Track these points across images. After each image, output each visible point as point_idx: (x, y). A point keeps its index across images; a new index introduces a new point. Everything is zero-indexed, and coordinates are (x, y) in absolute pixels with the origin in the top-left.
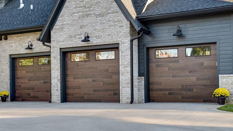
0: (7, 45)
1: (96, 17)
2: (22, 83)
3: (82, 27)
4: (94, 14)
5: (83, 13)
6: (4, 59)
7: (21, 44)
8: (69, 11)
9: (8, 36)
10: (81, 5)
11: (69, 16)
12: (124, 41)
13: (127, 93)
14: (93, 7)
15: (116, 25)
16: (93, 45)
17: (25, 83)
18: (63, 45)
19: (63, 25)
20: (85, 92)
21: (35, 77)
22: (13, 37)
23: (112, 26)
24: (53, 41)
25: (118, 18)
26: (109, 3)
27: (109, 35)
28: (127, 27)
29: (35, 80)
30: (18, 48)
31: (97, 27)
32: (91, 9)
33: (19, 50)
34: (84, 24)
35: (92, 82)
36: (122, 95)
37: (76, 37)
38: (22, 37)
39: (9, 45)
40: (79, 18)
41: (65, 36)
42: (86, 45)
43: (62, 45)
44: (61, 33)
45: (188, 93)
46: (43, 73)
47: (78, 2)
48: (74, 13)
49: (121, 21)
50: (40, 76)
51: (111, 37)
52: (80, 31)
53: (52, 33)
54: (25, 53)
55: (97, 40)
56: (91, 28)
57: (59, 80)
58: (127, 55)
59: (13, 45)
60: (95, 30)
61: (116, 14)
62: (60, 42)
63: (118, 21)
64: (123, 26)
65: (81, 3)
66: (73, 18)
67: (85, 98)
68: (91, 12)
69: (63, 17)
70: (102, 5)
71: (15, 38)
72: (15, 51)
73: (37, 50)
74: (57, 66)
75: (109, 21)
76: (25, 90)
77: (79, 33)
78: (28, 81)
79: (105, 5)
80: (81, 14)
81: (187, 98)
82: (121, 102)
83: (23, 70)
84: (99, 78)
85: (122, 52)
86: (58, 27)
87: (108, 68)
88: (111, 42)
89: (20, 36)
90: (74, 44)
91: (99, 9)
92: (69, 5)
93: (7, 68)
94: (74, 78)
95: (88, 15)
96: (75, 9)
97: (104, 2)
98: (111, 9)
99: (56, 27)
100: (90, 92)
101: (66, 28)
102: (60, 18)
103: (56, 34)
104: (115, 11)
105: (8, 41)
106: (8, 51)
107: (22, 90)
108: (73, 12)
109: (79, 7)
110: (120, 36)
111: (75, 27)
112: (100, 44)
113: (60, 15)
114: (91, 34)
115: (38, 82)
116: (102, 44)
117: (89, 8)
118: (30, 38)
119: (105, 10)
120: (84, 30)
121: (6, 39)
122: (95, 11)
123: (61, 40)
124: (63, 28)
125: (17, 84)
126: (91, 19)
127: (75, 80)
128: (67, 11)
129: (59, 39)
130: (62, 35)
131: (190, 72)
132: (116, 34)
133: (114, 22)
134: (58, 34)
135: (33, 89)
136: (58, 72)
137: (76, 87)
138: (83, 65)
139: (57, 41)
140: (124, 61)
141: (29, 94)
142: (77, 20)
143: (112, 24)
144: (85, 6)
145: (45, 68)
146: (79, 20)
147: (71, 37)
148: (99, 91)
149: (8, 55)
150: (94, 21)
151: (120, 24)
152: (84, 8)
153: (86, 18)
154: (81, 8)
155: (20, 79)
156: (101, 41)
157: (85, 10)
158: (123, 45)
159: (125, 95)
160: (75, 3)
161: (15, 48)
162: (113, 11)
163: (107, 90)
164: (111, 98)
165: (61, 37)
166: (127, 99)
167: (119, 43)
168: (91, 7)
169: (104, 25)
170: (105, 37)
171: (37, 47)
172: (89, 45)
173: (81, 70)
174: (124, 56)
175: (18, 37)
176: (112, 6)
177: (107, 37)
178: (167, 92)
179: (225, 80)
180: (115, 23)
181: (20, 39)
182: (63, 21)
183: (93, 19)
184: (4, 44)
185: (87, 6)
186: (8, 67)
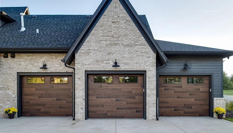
0: (15, 63)
1: (124, 47)
2: (30, 99)
3: (110, 53)
4: (123, 44)
5: (111, 42)
6: (11, 76)
7: (33, 63)
8: (95, 38)
9: (16, 54)
10: (109, 35)
11: (96, 43)
12: (151, 69)
13: (153, 111)
14: (122, 38)
15: (143, 56)
16: (121, 70)
17: (35, 100)
18: (89, 67)
19: (89, 50)
20: (108, 110)
21: (46, 94)
22: (21, 56)
23: (140, 56)
24: (78, 63)
25: (145, 50)
26: (137, 36)
27: (137, 63)
28: (153, 58)
29: (46, 97)
30: (29, 67)
31: (125, 56)
32: (120, 39)
33: (29, 68)
34: (112, 52)
35: (115, 101)
36: (149, 113)
37: (103, 62)
38: (33, 57)
39: (17, 63)
40: (107, 45)
41: (91, 60)
42: (114, 70)
43: (87, 68)
44: (87, 57)
45: (189, 109)
46: (56, 91)
47: (106, 31)
48: (101, 41)
49: (148, 53)
50: (52, 94)
51: (138, 64)
52: (107, 57)
53: (77, 56)
54: (37, 72)
55: (125, 66)
56: (119, 56)
57: (84, 99)
58: (154, 81)
59: (22, 63)
60: (123, 57)
61: (143, 46)
62: (86, 65)
63: (146, 52)
64: (150, 57)
65: (109, 33)
66: (100, 45)
67: (108, 115)
68: (119, 42)
69: (89, 43)
70: (130, 38)
71: (25, 57)
72: (25, 69)
73: (52, 70)
74: (82, 87)
75: (137, 51)
76: (34, 106)
77: (107, 59)
78: (38, 98)
79: (133, 38)
80: (109, 42)
81: (187, 113)
82: (147, 119)
83: (32, 87)
84: (122, 98)
85: (149, 78)
86: (83, 51)
87: (131, 90)
88: (138, 69)
89: (31, 56)
90: (101, 68)
91: (127, 40)
92: (96, 33)
93: (14, 85)
94: (97, 98)
95: (116, 44)
96: (103, 38)
97: (132, 35)
98: (139, 42)
99: (82, 51)
100: (113, 110)
101: (92, 53)
102: (86, 44)
103: (81, 57)
104: (143, 44)
105: (15, 59)
106: (16, 68)
107: (30, 106)
108: (101, 39)
109: (106, 36)
110: (147, 65)
111: (102, 53)
112: (128, 70)
113: (86, 41)
114: (119, 60)
115: (50, 99)
116: (130, 70)
117: (117, 38)
118: (44, 59)
119: (133, 42)
120: (112, 57)
121: (13, 57)
122: (122, 41)
123: (87, 63)
124: (89, 53)
125: (24, 100)
126: (119, 48)
127: (98, 99)
128: (94, 37)
129: (84, 62)
130: (88, 59)
131: (190, 95)
132: (144, 63)
133: (142, 52)
134: (83, 57)
135: (44, 105)
136: (83, 92)
137: (99, 105)
138: (107, 87)
139: (82, 64)
140: (150, 86)
141: (40, 110)
142: (104, 47)
143: (140, 54)
144: (113, 36)
145: (58, 87)
146: (107, 47)
147: (97, 61)
148: (122, 109)
149: (16, 72)
150: (122, 50)
151: (147, 55)
152: (112, 37)
153: (114, 47)
154: (109, 37)
155: (28, 95)
156: (129, 68)
157: (113, 39)
158: (150, 72)
159: (151, 113)
160: (102, 32)
161: (25, 67)
162: (141, 43)
163: (130, 108)
164: (133, 114)
165: (87, 60)
166: (153, 116)
167: (146, 71)
168: (119, 38)
169: (132, 54)
170: (133, 65)
171: (52, 67)
172: (117, 70)
173: (105, 91)
174: (151, 81)
175: (29, 56)
176: (140, 39)
177: (135, 65)
178: (173, 109)
179: (218, 101)
180: (143, 54)
181: (32, 58)
182: (89, 47)
183: (121, 48)
184: (10, 61)
185: (115, 36)
186: (16, 84)
